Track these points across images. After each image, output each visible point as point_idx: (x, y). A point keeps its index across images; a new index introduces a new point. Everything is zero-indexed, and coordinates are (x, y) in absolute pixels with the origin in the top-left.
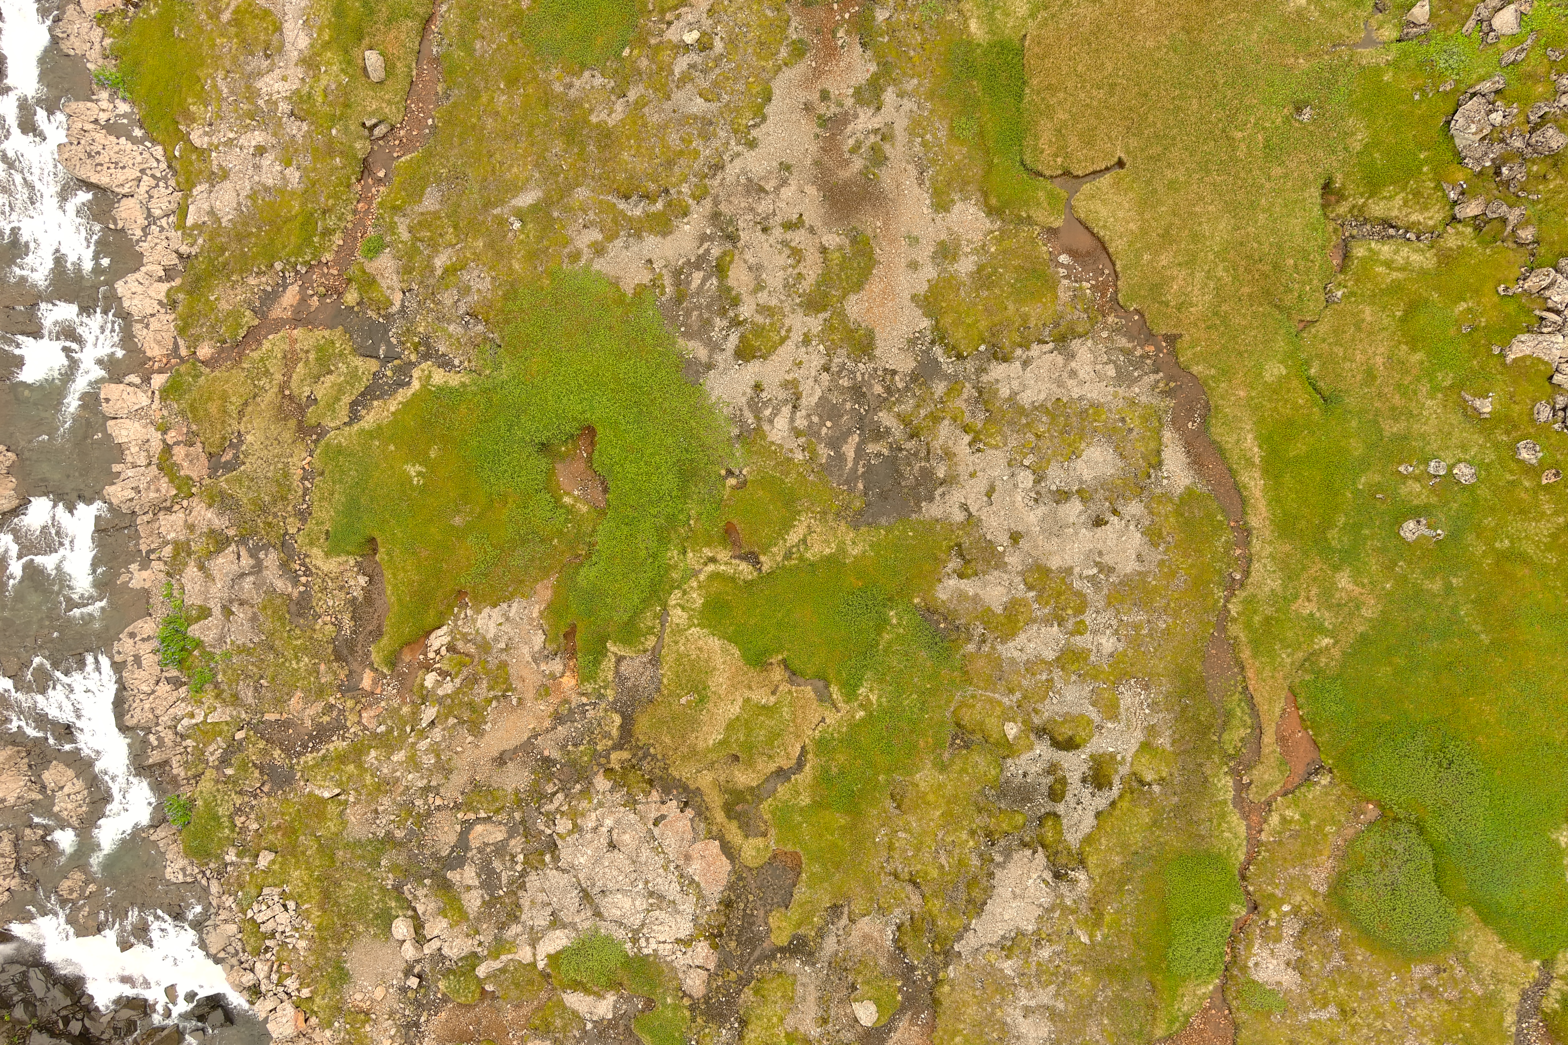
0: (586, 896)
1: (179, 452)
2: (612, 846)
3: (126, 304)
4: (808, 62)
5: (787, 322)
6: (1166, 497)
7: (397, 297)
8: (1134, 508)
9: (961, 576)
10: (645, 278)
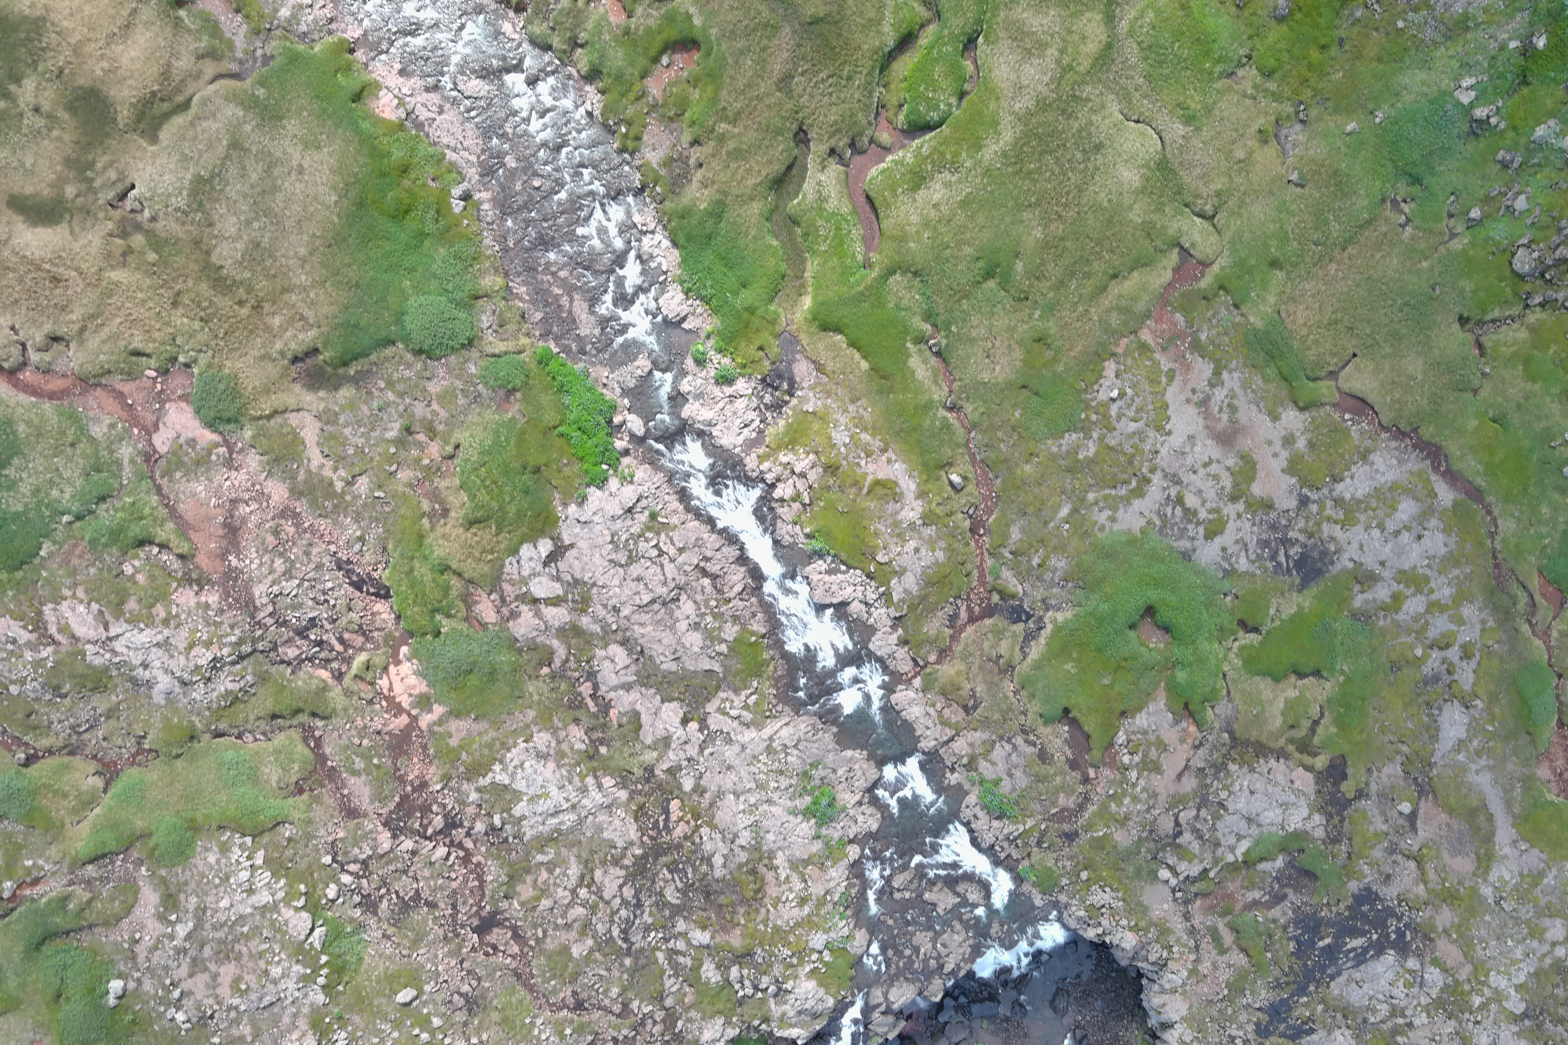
0: (1249, 820)
1: (947, 712)
2: (1252, 793)
3: (879, 654)
4: (1178, 378)
5: (1225, 512)
6: (1446, 510)
7: (1020, 588)
8: (1434, 522)
9: (1362, 592)
10: (1142, 522)
